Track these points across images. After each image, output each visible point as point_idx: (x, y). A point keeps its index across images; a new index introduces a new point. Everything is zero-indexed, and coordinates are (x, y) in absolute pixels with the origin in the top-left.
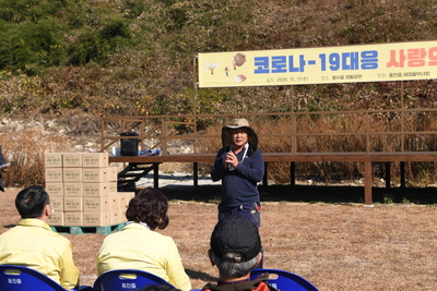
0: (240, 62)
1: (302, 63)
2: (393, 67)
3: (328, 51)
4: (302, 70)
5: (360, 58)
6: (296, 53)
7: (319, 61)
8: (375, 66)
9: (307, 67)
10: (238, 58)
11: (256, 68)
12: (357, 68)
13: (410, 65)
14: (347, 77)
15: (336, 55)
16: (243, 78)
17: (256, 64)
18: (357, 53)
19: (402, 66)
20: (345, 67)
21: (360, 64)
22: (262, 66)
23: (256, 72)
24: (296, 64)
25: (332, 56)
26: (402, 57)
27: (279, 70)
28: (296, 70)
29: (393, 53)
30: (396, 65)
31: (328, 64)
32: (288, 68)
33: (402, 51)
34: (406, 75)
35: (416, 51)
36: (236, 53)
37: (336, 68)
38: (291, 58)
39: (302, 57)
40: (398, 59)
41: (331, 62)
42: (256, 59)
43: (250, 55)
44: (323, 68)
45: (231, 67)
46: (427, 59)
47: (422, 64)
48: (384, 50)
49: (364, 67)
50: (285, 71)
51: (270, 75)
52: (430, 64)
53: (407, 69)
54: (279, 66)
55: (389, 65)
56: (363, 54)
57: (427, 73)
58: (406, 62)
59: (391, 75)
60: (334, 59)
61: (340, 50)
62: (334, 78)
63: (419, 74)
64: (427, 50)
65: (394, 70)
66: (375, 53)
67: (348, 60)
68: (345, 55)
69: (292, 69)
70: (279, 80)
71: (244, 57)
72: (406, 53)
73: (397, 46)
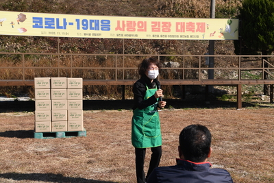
0: (22, 19)
1: (65, 24)
2: (119, 30)
3: (81, 17)
4: (65, 28)
5: (100, 24)
6: (61, 17)
7: (75, 23)
8: (109, 29)
9: (68, 26)
10: (21, 17)
11: (34, 24)
12: (98, 29)
13: (128, 30)
14: (93, 34)
15: (86, 21)
16: (25, 30)
17: (34, 22)
18: (98, 21)
19: (124, 30)
20: (91, 28)
21: (100, 27)
22: (38, 23)
23: (34, 27)
24: (61, 24)
25: (83, 21)
26: (124, 25)
27: (50, 27)
28: (61, 28)
29: (118, 22)
30: (120, 29)
31: (81, 26)
32: (55, 26)
33: (123, 22)
34: (126, 35)
35: (131, 22)
36: (19, 13)
37: (86, 29)
38: (58, 20)
39: (65, 20)
40: (121, 26)
41: (83, 24)
42: (34, 18)
43: (30, 16)
44: (78, 28)
45: (15, 22)
46: (136, 28)
47: (134, 30)
48: (114, 20)
49: (102, 29)
50: (54, 28)
51: (44, 30)
52: (138, 30)
53: (126, 32)
54: (50, 24)
55: (116, 29)
56: (102, 21)
57: (137, 35)
58: (126, 28)
59: (118, 35)
60: (85, 23)
61: (89, 18)
62: (85, 34)
63: (132, 35)
64: (136, 22)
65: (119, 32)
66: (109, 22)
67: (93, 24)
68: (91, 21)
69: (58, 27)
70: (50, 33)
71: (25, 16)
72: (125, 23)
73: (121, 19)
